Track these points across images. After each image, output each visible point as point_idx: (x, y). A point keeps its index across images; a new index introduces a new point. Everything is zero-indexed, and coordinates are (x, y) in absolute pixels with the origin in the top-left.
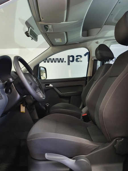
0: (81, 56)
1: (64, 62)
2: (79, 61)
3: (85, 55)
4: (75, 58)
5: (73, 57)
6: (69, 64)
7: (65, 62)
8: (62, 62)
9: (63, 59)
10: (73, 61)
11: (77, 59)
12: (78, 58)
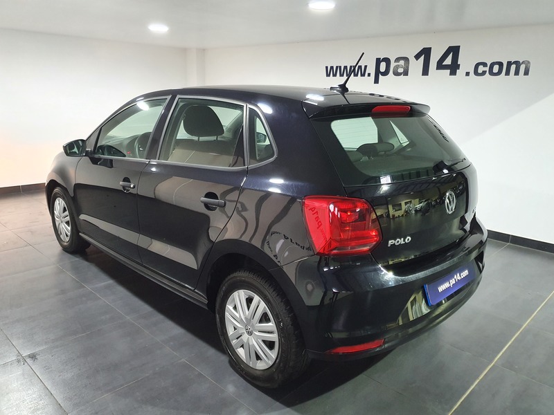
0: (406, 59)
1: (366, 74)
3: (417, 57)
4: (393, 65)
5: (387, 61)
6: (376, 81)
7: (369, 75)
8: (363, 75)
9: (366, 67)
10: (386, 73)
11: (397, 67)
12: (400, 66)
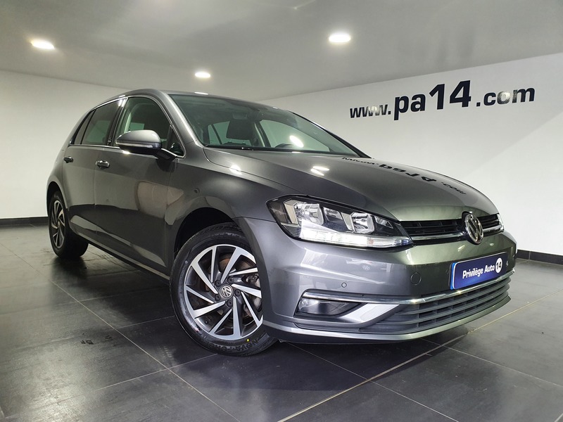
0: (423, 97)
1: (387, 113)
2: (417, 110)
3: (432, 93)
4: (411, 102)
5: (405, 99)
6: (396, 118)
7: (389, 113)
8: (384, 114)
9: (386, 106)
10: (404, 110)
11: (414, 105)
12: (418, 103)
